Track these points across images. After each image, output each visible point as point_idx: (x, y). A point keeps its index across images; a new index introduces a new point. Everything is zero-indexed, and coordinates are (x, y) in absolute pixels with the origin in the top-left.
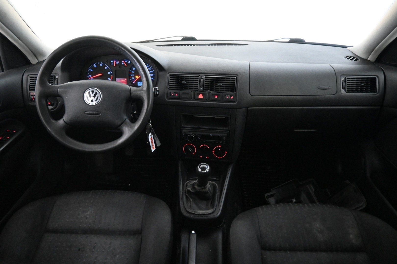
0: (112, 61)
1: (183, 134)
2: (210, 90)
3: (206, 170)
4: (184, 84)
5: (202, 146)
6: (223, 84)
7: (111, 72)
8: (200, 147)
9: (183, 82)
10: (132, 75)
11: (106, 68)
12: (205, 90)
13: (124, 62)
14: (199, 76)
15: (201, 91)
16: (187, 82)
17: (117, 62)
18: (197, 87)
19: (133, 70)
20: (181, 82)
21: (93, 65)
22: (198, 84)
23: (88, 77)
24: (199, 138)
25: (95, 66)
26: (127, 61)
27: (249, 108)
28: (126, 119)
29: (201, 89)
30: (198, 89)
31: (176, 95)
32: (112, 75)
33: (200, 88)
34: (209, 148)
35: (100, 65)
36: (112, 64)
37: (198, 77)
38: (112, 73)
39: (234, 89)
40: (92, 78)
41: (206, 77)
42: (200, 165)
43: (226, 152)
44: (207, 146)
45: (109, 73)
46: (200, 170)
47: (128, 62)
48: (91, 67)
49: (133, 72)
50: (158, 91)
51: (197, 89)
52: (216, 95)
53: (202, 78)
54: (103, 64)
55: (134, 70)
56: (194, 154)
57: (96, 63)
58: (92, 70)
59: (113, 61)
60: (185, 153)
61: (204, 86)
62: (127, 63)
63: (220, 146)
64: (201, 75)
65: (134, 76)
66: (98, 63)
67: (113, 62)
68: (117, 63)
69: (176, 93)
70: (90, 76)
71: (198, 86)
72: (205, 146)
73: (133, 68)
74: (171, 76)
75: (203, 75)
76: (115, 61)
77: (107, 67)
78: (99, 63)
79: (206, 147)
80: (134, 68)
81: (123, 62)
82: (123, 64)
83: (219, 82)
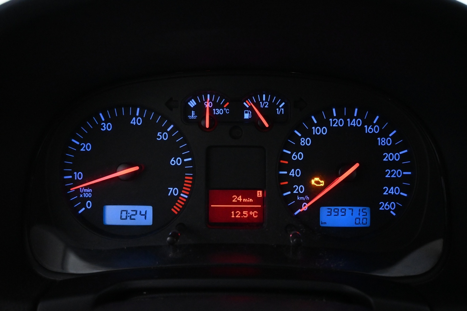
0: (192, 103)
7: (183, 158)
10: (292, 173)
11: (162, 136)
13: (257, 105)
17: (216, 105)
19: (297, 148)
21: (93, 123)
23: (69, 181)
25: (107, 127)
26: (270, 102)
32: (189, 171)
35: (133, 122)
36: (193, 116)
38: (188, 163)
40: (86, 187)
45: (174, 162)
47: (273, 106)
48: (82, 133)
49: (298, 156)
54: (148, 115)
55: (304, 149)
57: (112, 114)
58: (86, 147)
59: (196, 101)
65: (305, 180)
66: (120, 112)
67: (200, 109)
68: (219, 112)
70: (78, 175)
73: (297, 139)
76: (208, 105)
77: (164, 130)
78: (127, 112)
80: (305, 136)
81: (251, 108)
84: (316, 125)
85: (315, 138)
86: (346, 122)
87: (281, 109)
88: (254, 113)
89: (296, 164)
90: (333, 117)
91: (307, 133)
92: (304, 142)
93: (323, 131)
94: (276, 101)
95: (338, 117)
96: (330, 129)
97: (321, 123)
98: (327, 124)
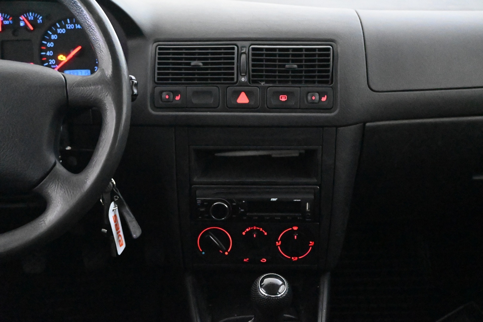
1: (199, 202)
2: (267, 82)
3: (280, 291)
4: (197, 68)
5: (247, 230)
6: (299, 66)
8: (244, 233)
9: (193, 63)
10: (48, 53)
12: (254, 82)
13: (27, 18)
14: (236, 47)
15: (243, 84)
16: (204, 64)
17: (5, 19)
18: (233, 74)
19: (50, 40)
20: (189, 64)
22: (235, 66)
24: (242, 210)
26: (34, 17)
27: (368, 124)
28: (55, 164)
29: (243, 79)
30: (235, 80)
31: (178, 98)
33: (240, 77)
34: (266, 234)
37: (233, 49)
39: (328, 76)
41: (254, 49)
42: (262, 281)
43: (312, 243)
44: (261, 230)
46: (262, 291)
47: (36, 19)
49: (51, 45)
50: (136, 85)
51: (233, 79)
52: (284, 93)
53: (244, 53)
55: (54, 41)
56: (226, 253)
60: (203, 253)
61: (251, 73)
62: (32, 23)
63: (295, 228)
64: (239, 43)
65: (55, 57)
68: (6, 22)
69: (175, 93)
71: (235, 71)
72: (256, 229)
73: (50, 36)
74: (160, 49)
75: (247, 43)
76: (1, 18)
79: (260, 233)
80: (53, 34)
81: (23, 20)
82: (22, 24)
83: (288, 61)
84: (59, 28)
85: (59, 35)
86: (75, 26)
87: (40, 21)
88: (25, 23)
89: (50, 49)
90: (68, 24)
91: (55, 33)
92: (54, 37)
93: (63, 31)
94: (37, 16)
95: (71, 23)
96: (67, 30)
97: (62, 27)
98: (65, 27)
